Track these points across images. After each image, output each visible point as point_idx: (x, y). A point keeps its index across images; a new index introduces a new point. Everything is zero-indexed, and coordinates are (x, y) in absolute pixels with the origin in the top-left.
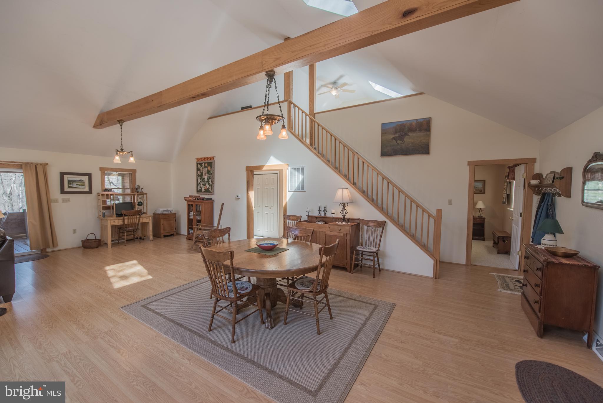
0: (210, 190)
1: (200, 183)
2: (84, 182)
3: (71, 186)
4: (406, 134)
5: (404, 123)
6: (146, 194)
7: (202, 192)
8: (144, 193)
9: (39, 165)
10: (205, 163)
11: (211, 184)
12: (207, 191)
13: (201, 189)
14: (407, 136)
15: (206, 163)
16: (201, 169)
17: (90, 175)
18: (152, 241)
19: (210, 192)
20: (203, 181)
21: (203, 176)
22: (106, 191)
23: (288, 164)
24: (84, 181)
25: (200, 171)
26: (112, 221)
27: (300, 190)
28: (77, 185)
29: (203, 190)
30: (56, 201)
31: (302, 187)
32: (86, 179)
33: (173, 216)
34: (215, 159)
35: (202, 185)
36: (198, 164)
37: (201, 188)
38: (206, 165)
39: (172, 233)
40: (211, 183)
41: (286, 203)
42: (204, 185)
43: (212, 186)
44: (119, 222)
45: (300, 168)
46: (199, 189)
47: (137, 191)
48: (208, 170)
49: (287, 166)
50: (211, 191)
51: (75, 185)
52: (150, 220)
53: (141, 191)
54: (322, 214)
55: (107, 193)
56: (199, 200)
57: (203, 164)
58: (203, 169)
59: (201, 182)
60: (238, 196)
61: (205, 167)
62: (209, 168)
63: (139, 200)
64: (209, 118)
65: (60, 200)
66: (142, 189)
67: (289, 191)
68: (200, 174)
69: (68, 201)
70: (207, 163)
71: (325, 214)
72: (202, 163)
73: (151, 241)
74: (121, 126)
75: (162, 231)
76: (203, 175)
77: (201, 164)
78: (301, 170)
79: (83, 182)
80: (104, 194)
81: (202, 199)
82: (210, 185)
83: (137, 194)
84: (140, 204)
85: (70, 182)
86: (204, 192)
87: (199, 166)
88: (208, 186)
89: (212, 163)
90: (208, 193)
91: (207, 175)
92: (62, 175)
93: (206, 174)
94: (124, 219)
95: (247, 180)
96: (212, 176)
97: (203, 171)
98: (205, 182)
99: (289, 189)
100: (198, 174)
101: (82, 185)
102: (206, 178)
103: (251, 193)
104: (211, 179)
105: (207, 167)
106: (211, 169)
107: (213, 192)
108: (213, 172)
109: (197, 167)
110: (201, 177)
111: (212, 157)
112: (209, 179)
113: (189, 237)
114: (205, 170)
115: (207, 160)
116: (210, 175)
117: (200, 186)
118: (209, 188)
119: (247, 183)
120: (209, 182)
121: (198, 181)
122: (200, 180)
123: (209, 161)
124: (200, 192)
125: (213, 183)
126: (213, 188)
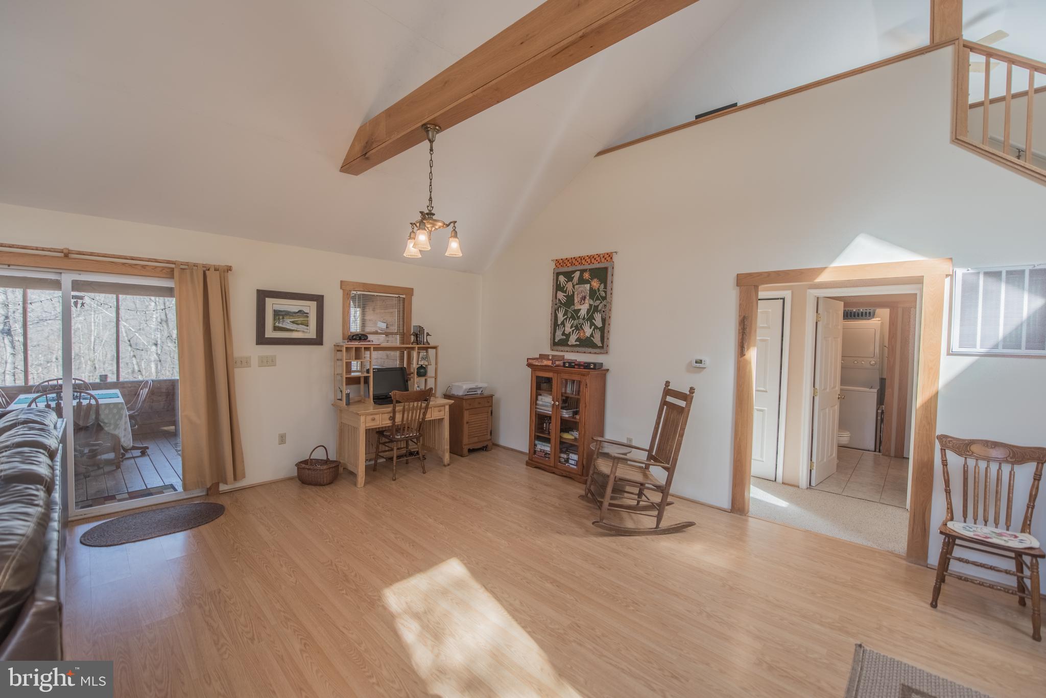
0: (597, 340)
1: (563, 323)
2: (307, 317)
3: (280, 325)
6: (435, 348)
7: (568, 345)
8: (432, 344)
9: (212, 269)
10: (583, 271)
11: (600, 325)
12: (586, 343)
13: (565, 337)
15: (585, 270)
16: (569, 286)
17: (319, 299)
18: (449, 465)
19: (594, 346)
20: (573, 318)
21: (574, 304)
22: (355, 339)
23: (951, 259)
24: (308, 313)
25: (565, 292)
26: (369, 418)
28: (293, 322)
29: (573, 340)
30: (246, 362)
32: (310, 307)
33: (488, 402)
34: (615, 258)
35: (571, 327)
36: (558, 274)
37: (568, 336)
38: (586, 276)
39: (485, 444)
40: (598, 323)
41: (937, 393)
42: (578, 328)
43: (603, 330)
44: (381, 418)
45: (1022, 272)
46: (559, 336)
47: (417, 340)
48: (591, 289)
49: (947, 267)
50: (600, 344)
51: (287, 323)
52: (445, 414)
53: (425, 340)
55: (356, 344)
56: (573, 367)
57: (577, 274)
58: (576, 287)
59: (566, 319)
60: (701, 362)
61: (582, 281)
62: (595, 284)
63: (421, 363)
64: (600, 153)
65: (255, 361)
66: (428, 335)
67: (950, 353)
68: (564, 300)
69: (269, 362)
70: (590, 269)
72: (574, 272)
73: (445, 466)
74: (431, 141)
75: (465, 440)
76: (576, 301)
77: (569, 276)
78: (1036, 278)
79: (306, 315)
80: (352, 347)
81: (582, 365)
82: (596, 327)
83: (419, 348)
84: (422, 372)
85: (277, 314)
86: (575, 345)
87: (562, 279)
88: (588, 331)
89: (606, 269)
90: (590, 350)
91: (587, 301)
92: (262, 295)
93: (584, 298)
94: (394, 412)
95: (740, 316)
96: (605, 305)
97: (573, 292)
98: (581, 321)
99: (956, 348)
100: (559, 300)
101: (302, 324)
102: (584, 309)
103: (752, 354)
104: (600, 311)
105: (587, 282)
106: (602, 286)
107: (603, 347)
108: (608, 293)
109: (555, 282)
110: (569, 308)
111: (607, 254)
112: (594, 313)
113: (536, 460)
114: (581, 289)
115: (591, 262)
116: (598, 302)
117: (564, 330)
118: (594, 334)
119: (740, 324)
120: (593, 321)
121: (556, 317)
122: (564, 316)
123: (596, 265)
124: (563, 345)
125: (607, 321)
126: (606, 334)
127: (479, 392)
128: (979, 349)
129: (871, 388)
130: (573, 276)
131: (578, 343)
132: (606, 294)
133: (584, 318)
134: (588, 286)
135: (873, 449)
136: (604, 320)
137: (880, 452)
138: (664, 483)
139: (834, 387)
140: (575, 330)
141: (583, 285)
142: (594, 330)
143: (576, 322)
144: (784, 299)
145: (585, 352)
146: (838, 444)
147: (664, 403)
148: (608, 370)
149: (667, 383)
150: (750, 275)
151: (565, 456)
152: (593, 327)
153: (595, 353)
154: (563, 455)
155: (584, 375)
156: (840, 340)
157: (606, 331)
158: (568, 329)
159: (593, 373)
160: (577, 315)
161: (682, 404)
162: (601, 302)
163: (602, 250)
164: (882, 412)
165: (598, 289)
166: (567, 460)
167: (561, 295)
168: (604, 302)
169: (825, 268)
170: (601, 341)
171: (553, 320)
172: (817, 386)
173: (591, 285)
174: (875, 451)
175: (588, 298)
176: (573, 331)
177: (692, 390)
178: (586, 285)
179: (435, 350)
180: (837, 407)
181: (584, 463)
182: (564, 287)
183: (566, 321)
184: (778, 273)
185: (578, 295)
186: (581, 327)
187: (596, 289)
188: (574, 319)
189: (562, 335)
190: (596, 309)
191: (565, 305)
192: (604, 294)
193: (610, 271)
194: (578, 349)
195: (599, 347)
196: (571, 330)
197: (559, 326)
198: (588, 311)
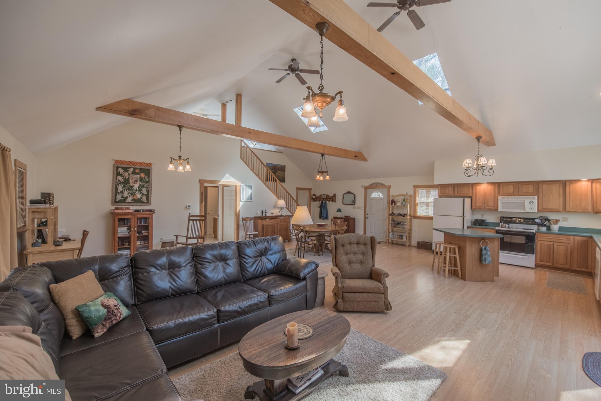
0: (144, 199)
1: (122, 192)
4: (277, 171)
5: (276, 165)
7: (126, 202)
10: (135, 169)
11: (145, 193)
12: (137, 201)
13: (123, 199)
14: (277, 172)
15: (137, 169)
16: (126, 174)
20: (129, 189)
21: (129, 183)
23: (241, 182)
25: (123, 177)
27: (250, 200)
29: (129, 199)
31: (251, 198)
34: (153, 166)
35: (128, 194)
36: (117, 167)
37: (126, 198)
38: (137, 171)
40: (144, 191)
41: (239, 210)
42: (133, 194)
43: (148, 196)
45: (249, 186)
46: (119, 197)
48: (140, 177)
49: (240, 184)
54: (264, 215)
56: (145, 212)
57: (131, 170)
58: (130, 175)
59: (124, 190)
61: (134, 173)
62: (143, 175)
68: (123, 180)
70: (139, 169)
71: (266, 214)
72: (129, 168)
74: (181, 131)
76: (131, 181)
77: (126, 170)
78: (251, 187)
82: (143, 194)
87: (121, 170)
89: (149, 170)
90: (140, 204)
93: (137, 181)
96: (149, 185)
97: (129, 178)
98: (134, 191)
99: (242, 200)
100: (119, 180)
102: (136, 186)
104: (145, 187)
105: (138, 174)
106: (147, 177)
108: (150, 180)
109: (115, 171)
110: (126, 185)
111: (149, 164)
112: (142, 188)
114: (134, 176)
115: (140, 165)
116: (144, 183)
117: (123, 195)
118: (142, 197)
119: (201, 194)
120: (141, 191)
121: (117, 189)
122: (122, 188)
123: (143, 167)
124: (123, 203)
125: (150, 192)
126: (149, 197)
128: (245, 200)
130: (128, 170)
131: (133, 201)
133: (136, 190)
134: (139, 176)
136: (148, 191)
140: (131, 196)
142: (142, 195)
143: (131, 192)
145: (137, 205)
149: (190, 214)
150: (203, 180)
152: (141, 194)
153: (144, 205)
157: (149, 196)
158: (126, 194)
160: (132, 189)
162: (146, 184)
163: (146, 161)
165: (144, 178)
167: (120, 178)
168: (148, 184)
169: (221, 181)
170: (147, 200)
171: (114, 190)
173: (140, 175)
175: (139, 181)
176: (129, 196)
178: (137, 175)
182: (122, 174)
183: (124, 191)
184: (210, 181)
185: (132, 179)
186: (135, 194)
189: (121, 197)
190: (143, 186)
191: (123, 183)
192: (148, 180)
193: (151, 170)
194: (133, 204)
195: (146, 203)
196: (128, 195)
197: (118, 193)
198: (139, 187)
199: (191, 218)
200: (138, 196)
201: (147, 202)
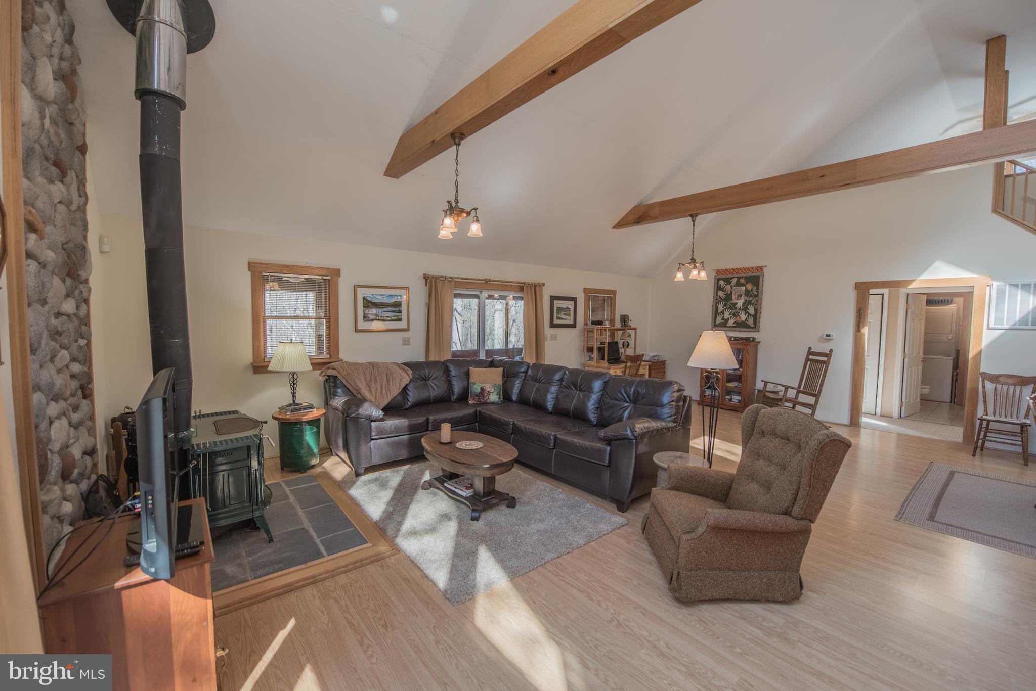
0: (751, 322)
1: (723, 312)
3: (559, 316)
6: (635, 329)
7: (727, 327)
8: (632, 327)
9: (538, 286)
10: (739, 278)
11: (753, 313)
12: (741, 325)
13: (724, 321)
15: (742, 277)
16: (728, 287)
17: (574, 300)
19: (749, 327)
21: (732, 300)
23: (990, 276)
25: (725, 291)
27: (1030, 327)
28: (565, 314)
29: (731, 323)
30: (546, 338)
32: (572, 305)
33: (663, 365)
34: (765, 270)
35: (730, 315)
36: (719, 280)
37: (727, 320)
38: (742, 281)
40: (751, 310)
42: (735, 315)
43: (756, 317)
45: (1030, 284)
46: (719, 320)
47: (625, 324)
48: (746, 290)
49: (988, 281)
50: (752, 325)
51: (562, 315)
53: (628, 324)
57: (735, 280)
58: (734, 288)
59: (725, 309)
60: (828, 335)
61: (738, 284)
62: (749, 286)
65: (549, 338)
66: (630, 320)
67: (991, 329)
68: (724, 297)
70: (745, 277)
72: (732, 278)
74: (694, 221)
76: (733, 297)
77: (728, 281)
79: (570, 310)
82: (750, 315)
84: (626, 344)
85: (558, 309)
86: (734, 327)
87: (722, 283)
89: (758, 277)
90: (744, 329)
91: (742, 297)
92: (553, 298)
93: (741, 296)
95: (857, 307)
96: (757, 301)
97: (731, 292)
98: (738, 311)
99: (993, 326)
100: (719, 296)
101: (568, 315)
102: (740, 303)
103: (865, 330)
104: (753, 304)
105: (743, 285)
106: (755, 288)
107: (756, 327)
108: (760, 292)
109: (716, 284)
110: (728, 302)
111: (759, 267)
112: (748, 305)
113: (706, 401)
114: (738, 289)
115: (746, 272)
116: (751, 298)
117: (724, 317)
118: (748, 319)
119: (857, 313)
120: (748, 310)
121: (717, 308)
122: (723, 307)
123: (750, 274)
124: (723, 327)
125: (758, 311)
126: (757, 319)
127: (656, 359)
128: (1007, 326)
129: (949, 356)
130: (731, 281)
131: (735, 325)
132: (758, 293)
133: (740, 309)
135: (949, 401)
136: (756, 310)
137: (954, 403)
138: (813, 403)
139: (919, 353)
140: (733, 317)
141: (739, 287)
142: (748, 316)
143: (733, 311)
144: (883, 295)
145: (740, 331)
146: (921, 395)
147: (808, 360)
148: (760, 342)
149: (810, 348)
150: (865, 283)
151: (729, 397)
152: (747, 314)
153: (749, 331)
154: (727, 397)
155: (746, 345)
156: (923, 321)
157: (758, 317)
158: (727, 316)
159: (752, 343)
160: (734, 307)
161: (825, 359)
162: (754, 299)
163: (755, 265)
164: (957, 374)
165: (752, 290)
166: (731, 400)
167: (721, 293)
168: (757, 298)
169: (915, 280)
170: (754, 323)
171: (714, 310)
172: (906, 352)
173: (746, 287)
174: (951, 403)
175: (743, 295)
176: (731, 317)
177: (831, 351)
178: (742, 287)
179: (634, 331)
180: (920, 368)
181: (746, 400)
182: (723, 288)
183: (726, 311)
185: (735, 293)
186: (738, 314)
187: (750, 289)
188: (732, 309)
189: (722, 320)
190: (750, 303)
191: (724, 300)
192: (756, 293)
193: (761, 278)
194: (735, 329)
195: (753, 328)
196: (729, 317)
197: (719, 313)
198: (744, 304)
199: (811, 357)
200: (743, 317)
201: (754, 326)
